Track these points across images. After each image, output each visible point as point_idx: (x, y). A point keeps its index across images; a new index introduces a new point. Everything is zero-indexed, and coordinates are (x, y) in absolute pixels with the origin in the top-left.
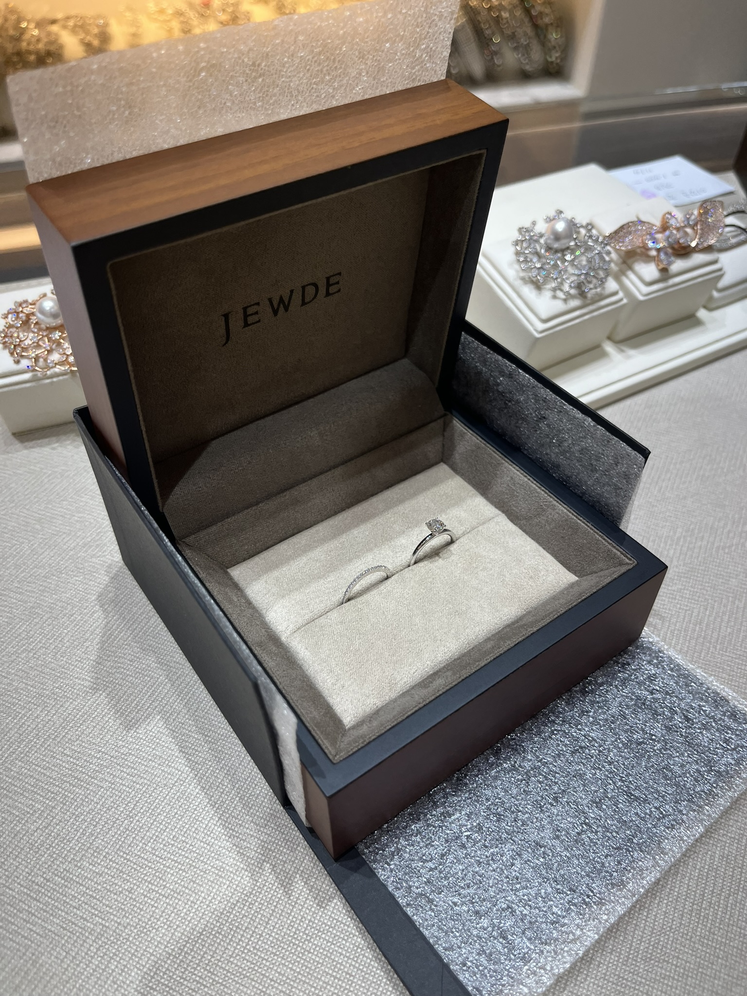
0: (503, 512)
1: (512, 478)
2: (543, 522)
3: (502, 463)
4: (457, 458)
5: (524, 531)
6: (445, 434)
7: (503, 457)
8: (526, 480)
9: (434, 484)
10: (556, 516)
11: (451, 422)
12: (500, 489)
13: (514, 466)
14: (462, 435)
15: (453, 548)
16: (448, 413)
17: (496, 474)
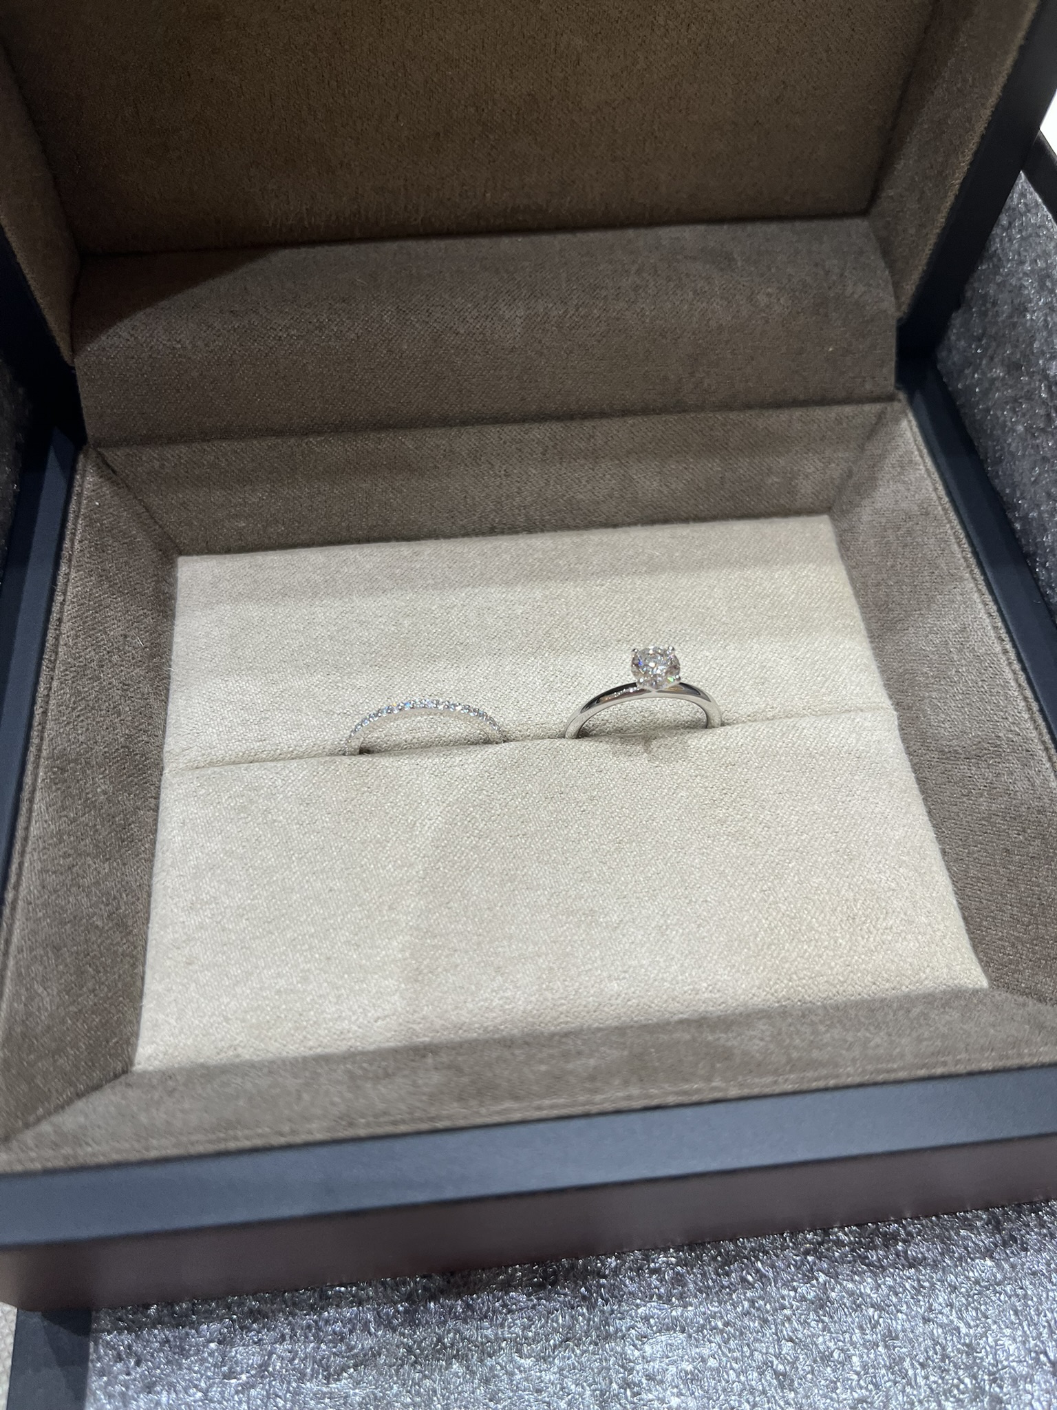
0: (898, 705)
1: (964, 630)
2: (981, 783)
3: (962, 579)
4: (865, 518)
5: (921, 781)
6: (868, 446)
7: (972, 561)
8: (998, 649)
9: (764, 560)
10: (1021, 785)
11: (897, 421)
12: (922, 644)
13: (988, 598)
14: (904, 465)
15: (700, 741)
16: (902, 396)
17: (931, 600)
